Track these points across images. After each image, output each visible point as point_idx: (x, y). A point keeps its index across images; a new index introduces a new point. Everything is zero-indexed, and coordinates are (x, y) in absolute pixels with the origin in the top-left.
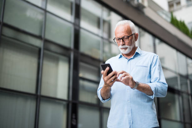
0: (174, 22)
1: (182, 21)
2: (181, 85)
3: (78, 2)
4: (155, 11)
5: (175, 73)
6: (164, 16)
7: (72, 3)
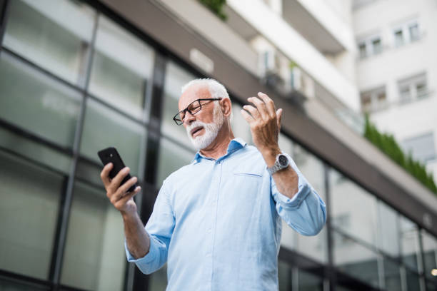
0: (371, 135)
1: (389, 135)
2: (387, 279)
3: (159, 81)
4: (331, 109)
5: (373, 248)
6: (350, 122)
7: (145, 83)
